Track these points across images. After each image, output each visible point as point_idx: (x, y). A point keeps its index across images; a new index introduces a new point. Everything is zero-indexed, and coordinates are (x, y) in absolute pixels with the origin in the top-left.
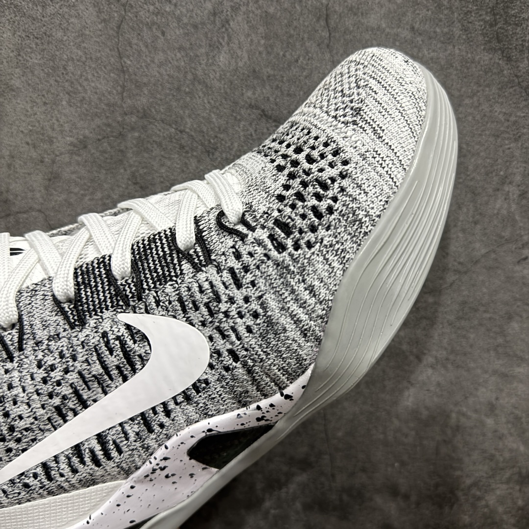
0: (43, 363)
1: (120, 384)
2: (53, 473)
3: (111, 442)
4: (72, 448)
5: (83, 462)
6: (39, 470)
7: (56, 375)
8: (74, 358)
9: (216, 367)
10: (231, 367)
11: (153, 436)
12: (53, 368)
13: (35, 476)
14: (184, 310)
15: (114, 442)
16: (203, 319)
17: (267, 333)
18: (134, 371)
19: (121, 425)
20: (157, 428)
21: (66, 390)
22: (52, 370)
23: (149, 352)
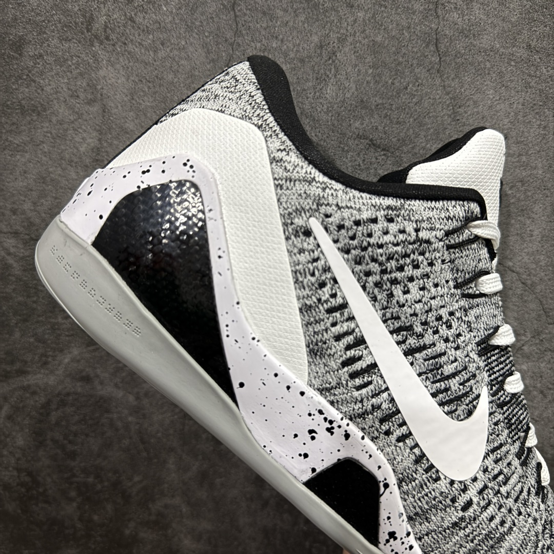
0: (453, 317)
1: (429, 390)
2: (338, 314)
3: (370, 379)
4: (363, 336)
5: (349, 347)
6: (339, 300)
7: (444, 331)
8: (457, 348)
9: (453, 489)
10: (457, 504)
11: (377, 424)
12: (449, 327)
13: (334, 296)
14: (493, 451)
15: (370, 383)
16: (489, 470)
17: (491, 539)
18: (441, 404)
19: (387, 389)
20: (385, 427)
21: (428, 338)
22: (447, 327)
23: (460, 419)
